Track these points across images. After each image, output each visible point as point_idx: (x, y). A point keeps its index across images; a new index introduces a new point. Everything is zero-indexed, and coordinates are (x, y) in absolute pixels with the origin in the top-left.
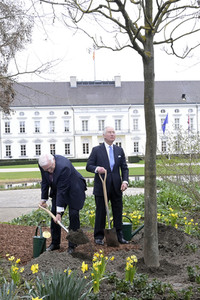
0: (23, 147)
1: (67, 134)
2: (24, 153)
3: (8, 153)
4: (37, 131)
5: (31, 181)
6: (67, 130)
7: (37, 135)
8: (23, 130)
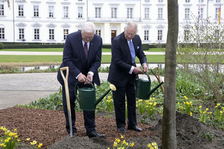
0: (37, 31)
1: (80, 20)
2: (37, 37)
3: (22, 36)
4: (51, 15)
5: (44, 65)
6: (80, 16)
7: (51, 19)
8: (36, 14)
